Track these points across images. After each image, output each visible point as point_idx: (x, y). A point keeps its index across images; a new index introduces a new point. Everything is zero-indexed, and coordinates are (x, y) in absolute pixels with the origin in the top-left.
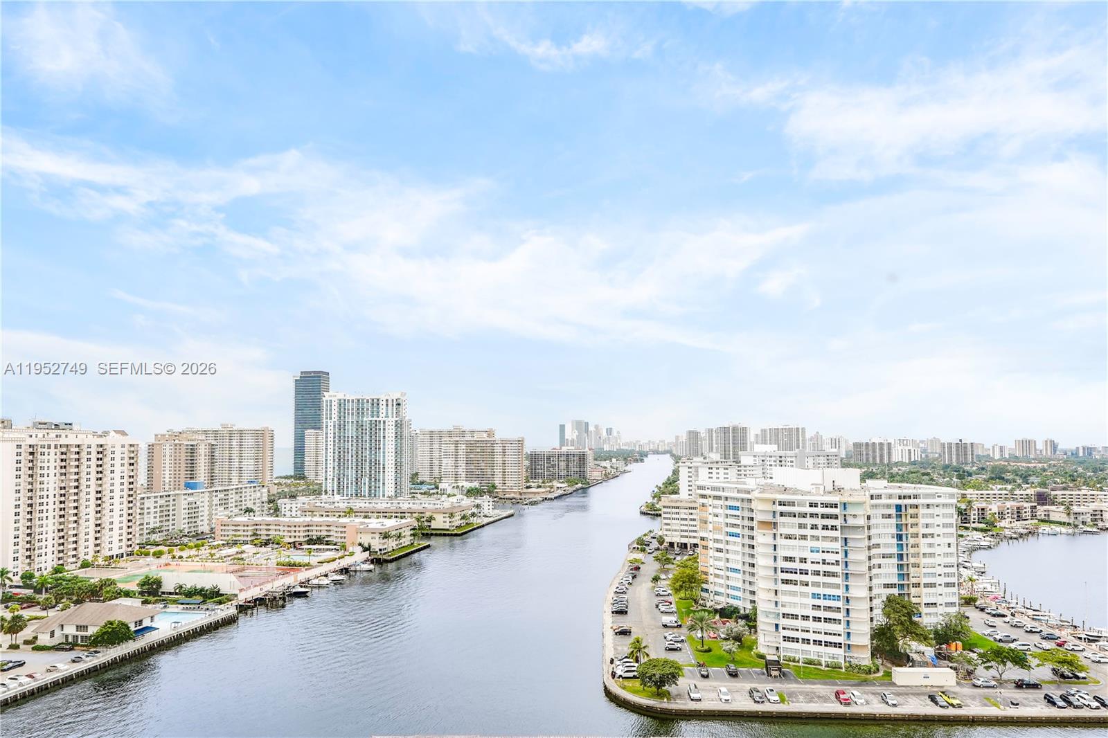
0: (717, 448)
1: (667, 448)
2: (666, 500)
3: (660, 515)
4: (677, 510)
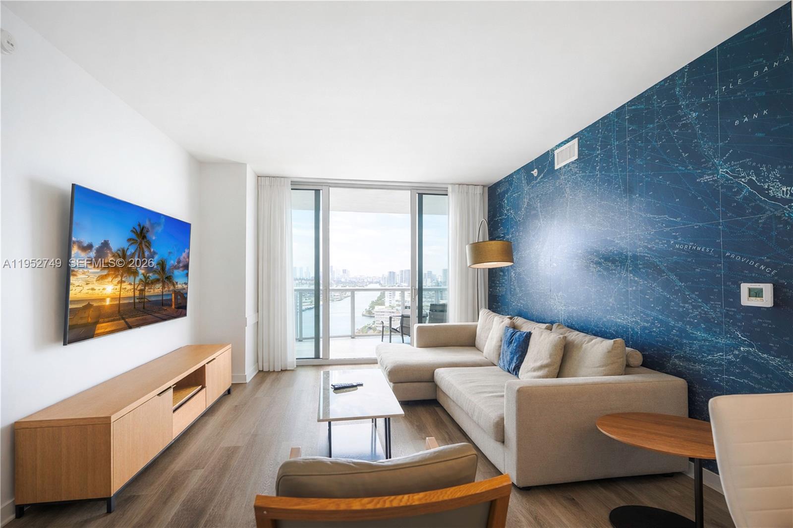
0: (405, 281)
1: (378, 281)
2: (377, 308)
3: (374, 317)
4: (383, 313)
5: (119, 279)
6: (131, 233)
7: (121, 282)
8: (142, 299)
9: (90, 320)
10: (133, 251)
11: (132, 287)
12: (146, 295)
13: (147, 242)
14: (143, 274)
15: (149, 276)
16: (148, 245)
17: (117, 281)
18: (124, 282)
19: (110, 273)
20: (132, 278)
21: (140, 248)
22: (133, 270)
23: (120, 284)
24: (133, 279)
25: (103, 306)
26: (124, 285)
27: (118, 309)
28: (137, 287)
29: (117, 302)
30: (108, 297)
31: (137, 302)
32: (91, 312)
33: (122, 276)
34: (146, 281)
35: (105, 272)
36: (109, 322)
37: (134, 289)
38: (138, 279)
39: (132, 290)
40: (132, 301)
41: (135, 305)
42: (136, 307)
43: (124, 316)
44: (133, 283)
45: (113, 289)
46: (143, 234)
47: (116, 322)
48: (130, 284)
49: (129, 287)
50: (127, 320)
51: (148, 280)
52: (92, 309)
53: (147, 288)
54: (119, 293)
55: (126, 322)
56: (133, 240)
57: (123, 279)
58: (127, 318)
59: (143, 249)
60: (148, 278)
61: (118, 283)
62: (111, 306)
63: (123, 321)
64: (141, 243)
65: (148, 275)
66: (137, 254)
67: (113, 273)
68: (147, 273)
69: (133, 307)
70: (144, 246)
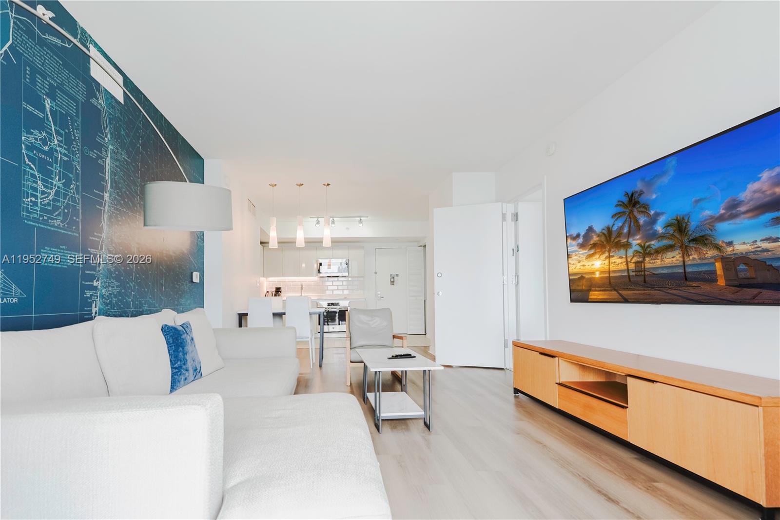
5: (607, 254)
6: (615, 208)
7: (609, 257)
8: (640, 271)
9: (584, 288)
10: (620, 224)
11: (624, 260)
12: (646, 267)
13: (640, 207)
14: (640, 245)
15: (650, 245)
16: (643, 210)
17: (605, 257)
18: (613, 256)
19: (597, 251)
20: (622, 252)
21: (630, 218)
22: (622, 244)
23: (608, 259)
24: (625, 252)
25: (594, 278)
26: (612, 260)
27: (608, 281)
28: (631, 259)
29: (608, 275)
30: (597, 271)
31: (632, 275)
32: (584, 281)
33: (609, 252)
34: (644, 252)
35: (592, 251)
36: (600, 291)
37: (627, 262)
38: (630, 252)
39: (625, 263)
40: (626, 274)
41: (630, 279)
42: (631, 280)
43: (616, 288)
44: (624, 257)
45: (602, 264)
46: (633, 202)
47: (607, 292)
48: (621, 258)
49: (619, 261)
50: (620, 292)
51: (649, 249)
52: (585, 280)
53: (647, 259)
54: (608, 267)
55: (620, 294)
56: (619, 213)
57: (611, 254)
58: (621, 290)
59: (635, 218)
60: (649, 247)
61: (606, 258)
62: (601, 278)
63: (615, 292)
64: (631, 212)
65: (647, 244)
66: (627, 225)
67: (599, 250)
68: (646, 242)
69: (628, 279)
70: (636, 213)
